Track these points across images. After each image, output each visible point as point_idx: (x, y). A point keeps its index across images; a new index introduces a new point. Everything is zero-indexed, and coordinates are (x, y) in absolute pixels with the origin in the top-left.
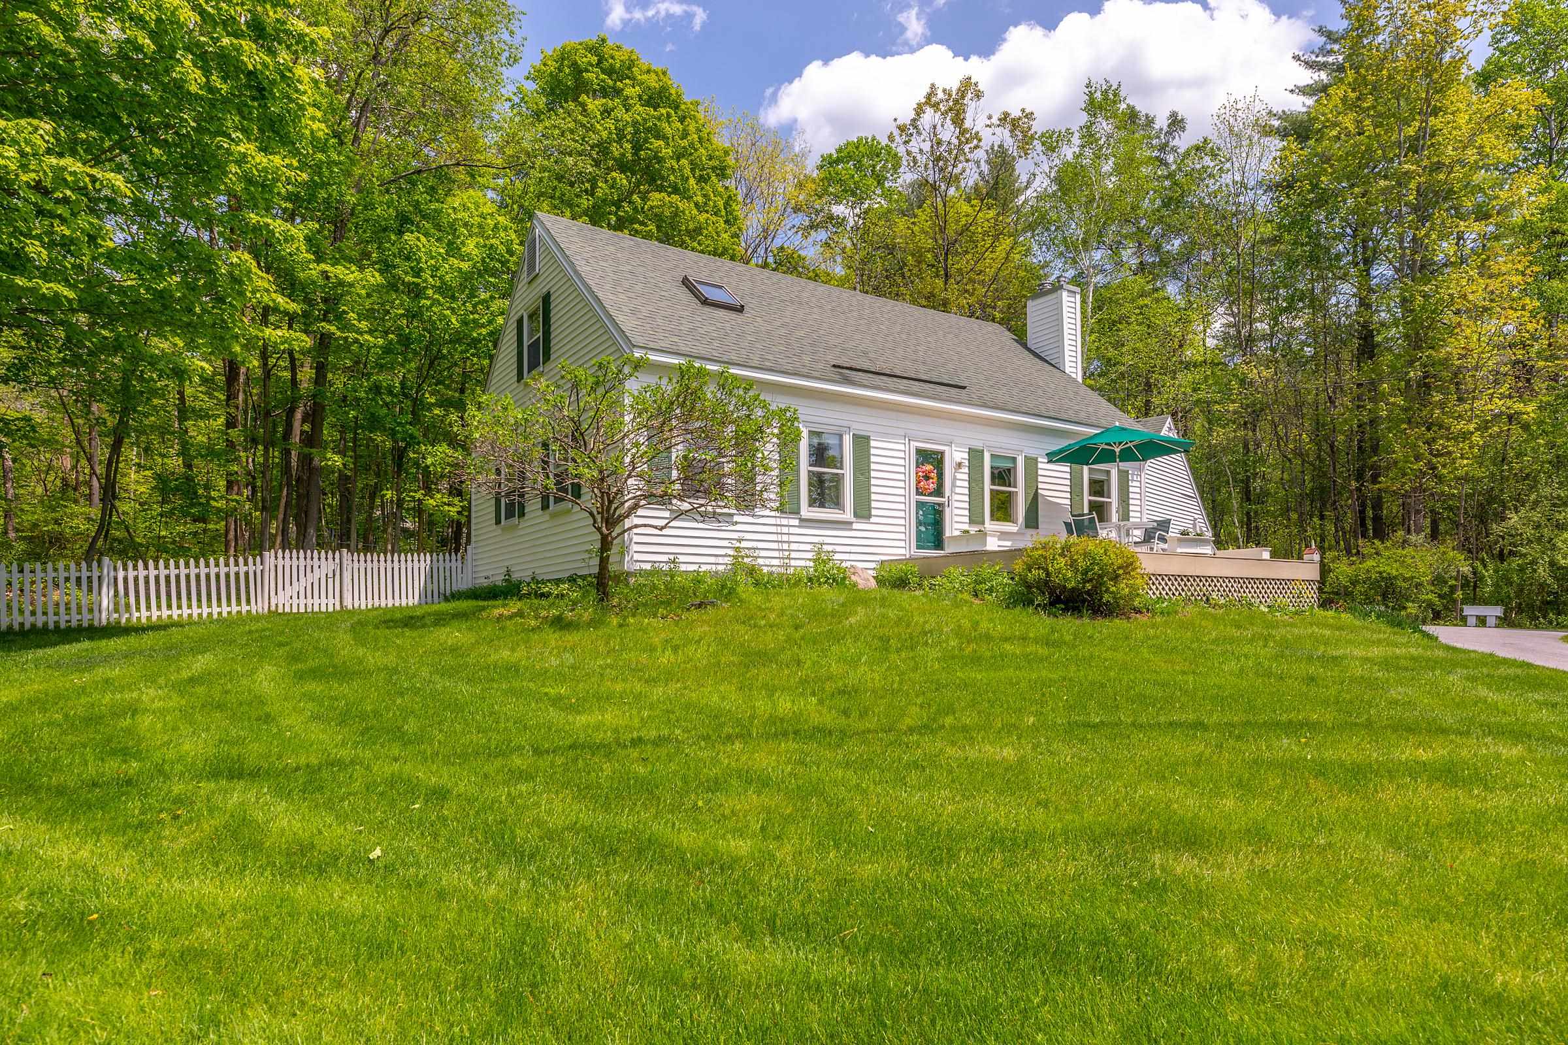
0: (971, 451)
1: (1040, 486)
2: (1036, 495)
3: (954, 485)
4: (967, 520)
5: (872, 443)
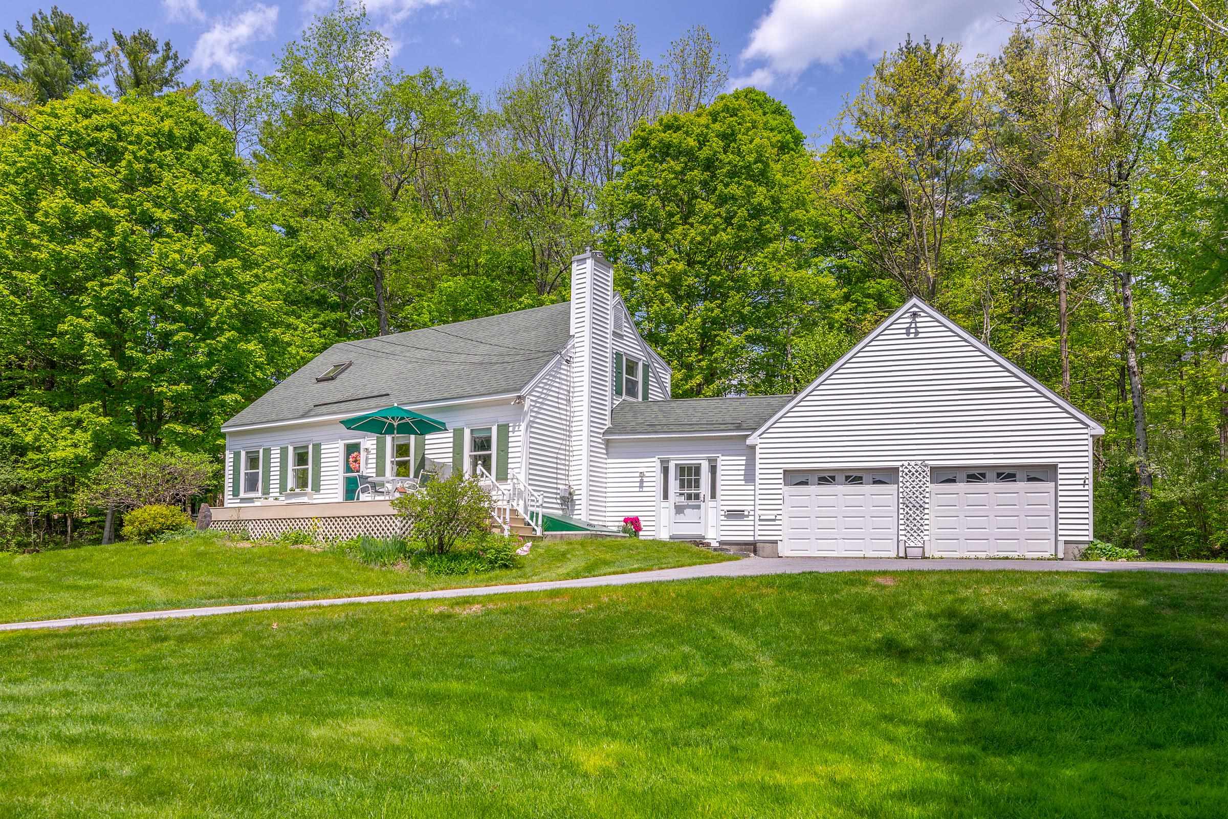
0: (378, 438)
1: (426, 452)
2: (424, 459)
3: (366, 462)
5: (323, 447)
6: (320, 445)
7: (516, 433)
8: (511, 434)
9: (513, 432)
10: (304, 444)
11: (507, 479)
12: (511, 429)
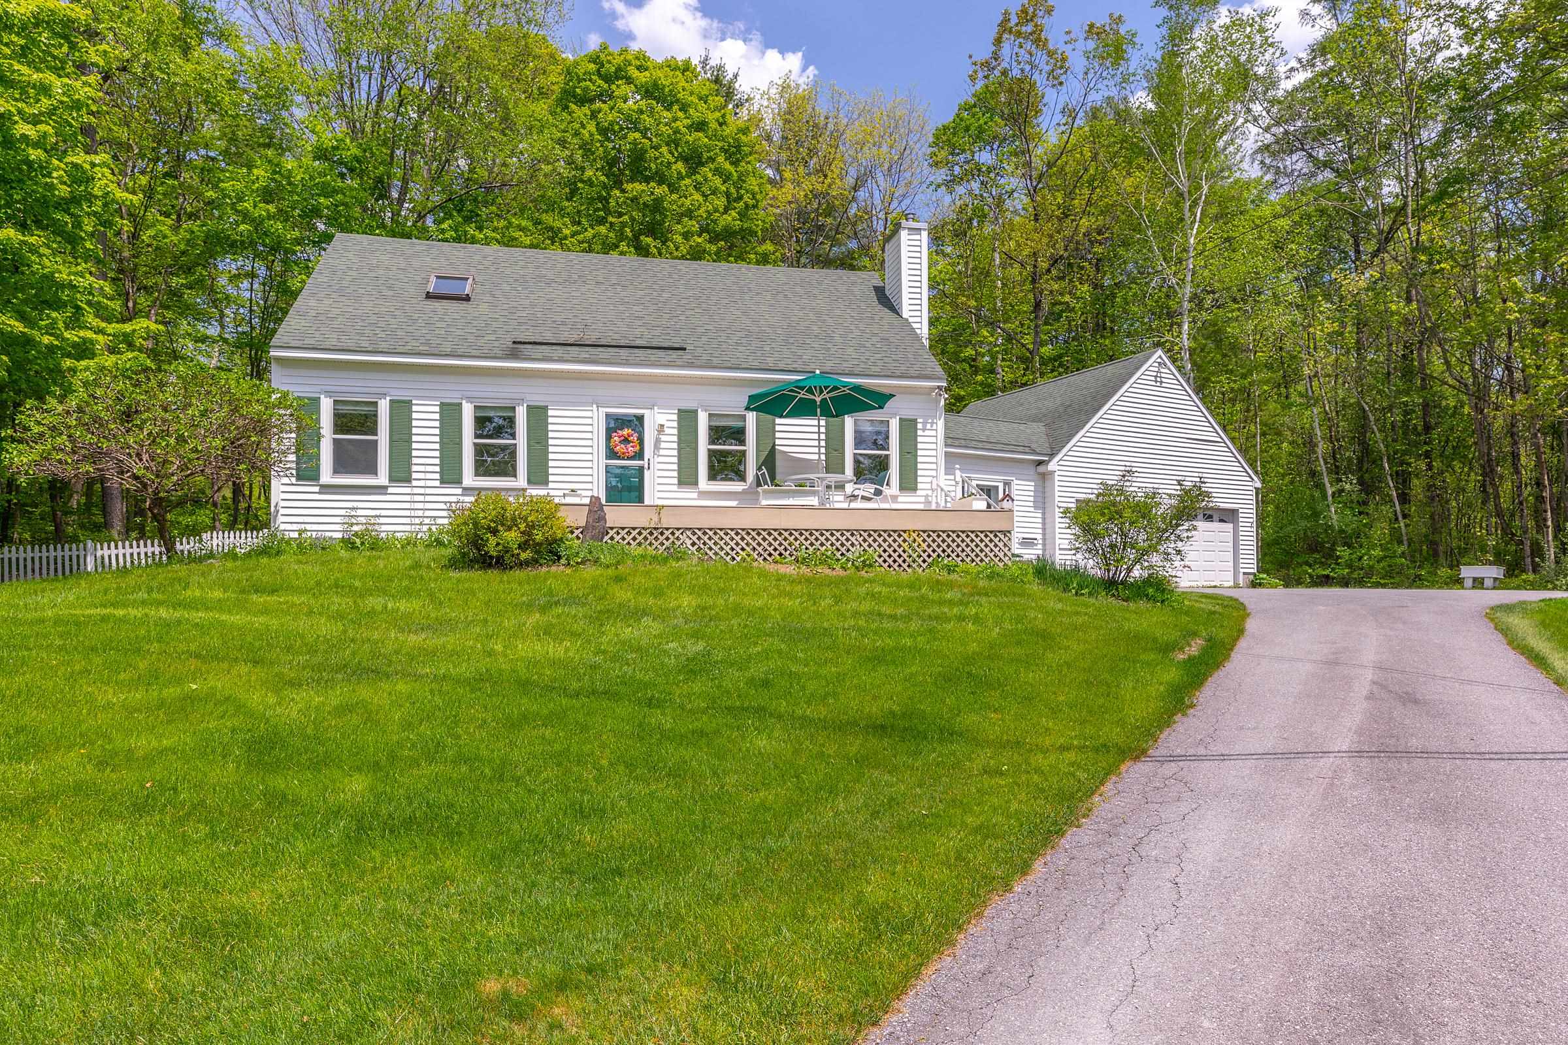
0: (681, 412)
1: (778, 442)
2: (773, 451)
3: (657, 446)
4: (675, 481)
5: (550, 413)
6: (545, 408)
7: (927, 433)
8: (919, 433)
9: (924, 430)
10: (508, 404)
11: (915, 489)
12: (920, 426)
